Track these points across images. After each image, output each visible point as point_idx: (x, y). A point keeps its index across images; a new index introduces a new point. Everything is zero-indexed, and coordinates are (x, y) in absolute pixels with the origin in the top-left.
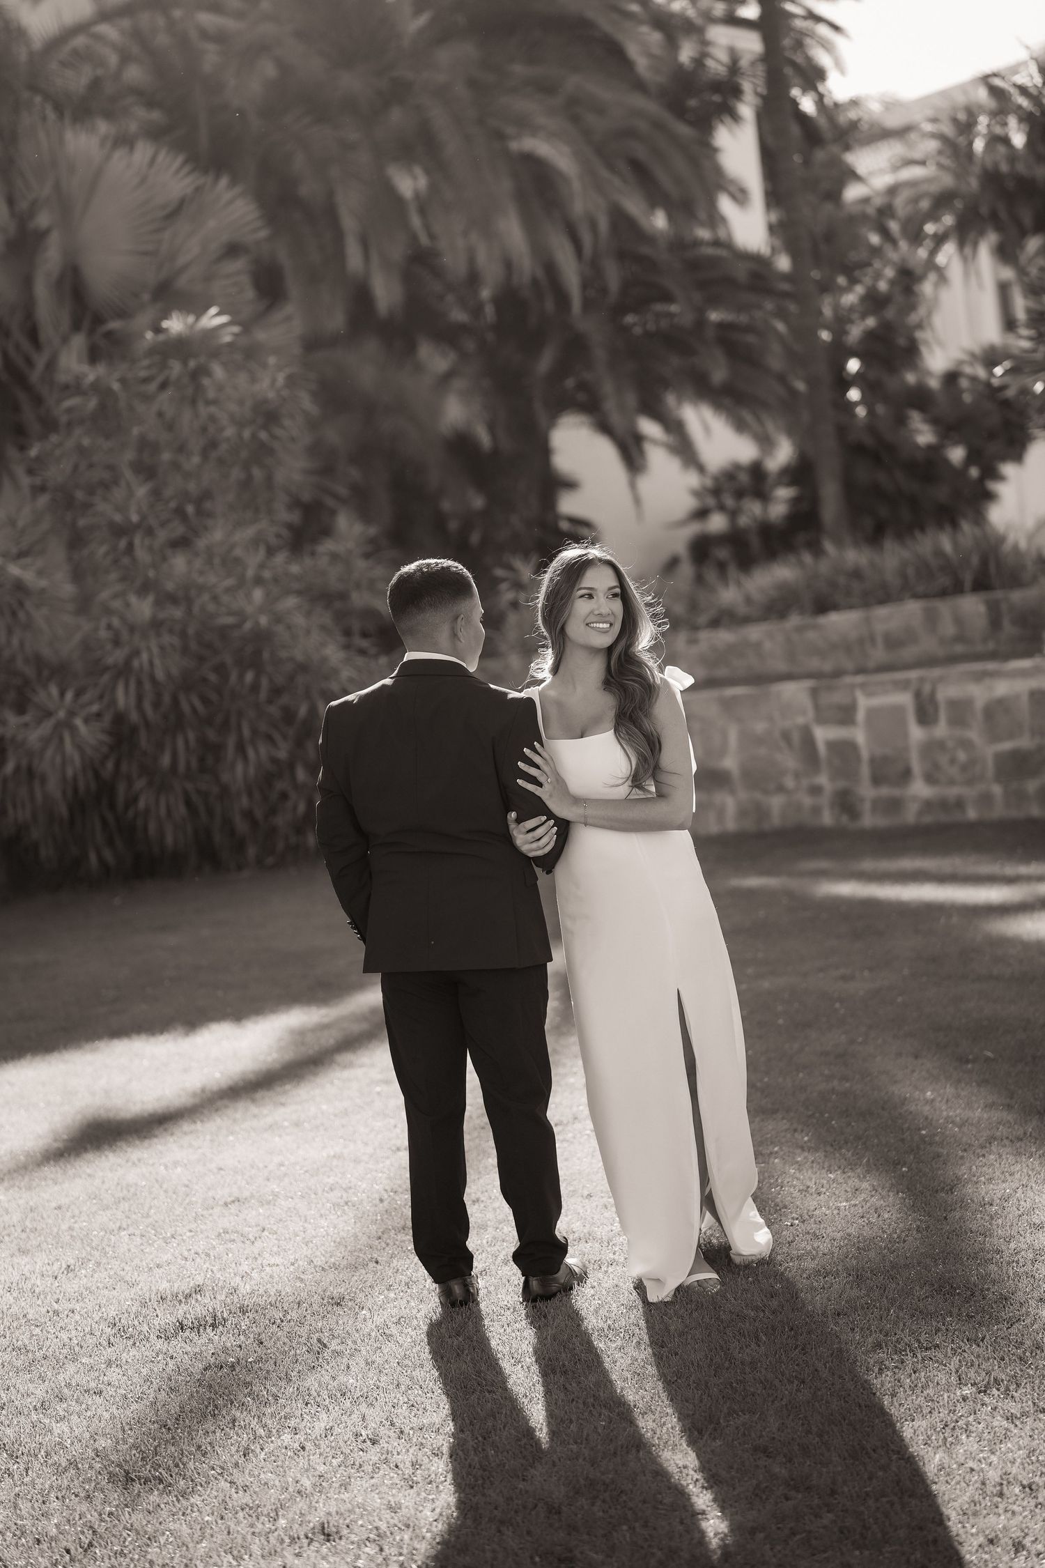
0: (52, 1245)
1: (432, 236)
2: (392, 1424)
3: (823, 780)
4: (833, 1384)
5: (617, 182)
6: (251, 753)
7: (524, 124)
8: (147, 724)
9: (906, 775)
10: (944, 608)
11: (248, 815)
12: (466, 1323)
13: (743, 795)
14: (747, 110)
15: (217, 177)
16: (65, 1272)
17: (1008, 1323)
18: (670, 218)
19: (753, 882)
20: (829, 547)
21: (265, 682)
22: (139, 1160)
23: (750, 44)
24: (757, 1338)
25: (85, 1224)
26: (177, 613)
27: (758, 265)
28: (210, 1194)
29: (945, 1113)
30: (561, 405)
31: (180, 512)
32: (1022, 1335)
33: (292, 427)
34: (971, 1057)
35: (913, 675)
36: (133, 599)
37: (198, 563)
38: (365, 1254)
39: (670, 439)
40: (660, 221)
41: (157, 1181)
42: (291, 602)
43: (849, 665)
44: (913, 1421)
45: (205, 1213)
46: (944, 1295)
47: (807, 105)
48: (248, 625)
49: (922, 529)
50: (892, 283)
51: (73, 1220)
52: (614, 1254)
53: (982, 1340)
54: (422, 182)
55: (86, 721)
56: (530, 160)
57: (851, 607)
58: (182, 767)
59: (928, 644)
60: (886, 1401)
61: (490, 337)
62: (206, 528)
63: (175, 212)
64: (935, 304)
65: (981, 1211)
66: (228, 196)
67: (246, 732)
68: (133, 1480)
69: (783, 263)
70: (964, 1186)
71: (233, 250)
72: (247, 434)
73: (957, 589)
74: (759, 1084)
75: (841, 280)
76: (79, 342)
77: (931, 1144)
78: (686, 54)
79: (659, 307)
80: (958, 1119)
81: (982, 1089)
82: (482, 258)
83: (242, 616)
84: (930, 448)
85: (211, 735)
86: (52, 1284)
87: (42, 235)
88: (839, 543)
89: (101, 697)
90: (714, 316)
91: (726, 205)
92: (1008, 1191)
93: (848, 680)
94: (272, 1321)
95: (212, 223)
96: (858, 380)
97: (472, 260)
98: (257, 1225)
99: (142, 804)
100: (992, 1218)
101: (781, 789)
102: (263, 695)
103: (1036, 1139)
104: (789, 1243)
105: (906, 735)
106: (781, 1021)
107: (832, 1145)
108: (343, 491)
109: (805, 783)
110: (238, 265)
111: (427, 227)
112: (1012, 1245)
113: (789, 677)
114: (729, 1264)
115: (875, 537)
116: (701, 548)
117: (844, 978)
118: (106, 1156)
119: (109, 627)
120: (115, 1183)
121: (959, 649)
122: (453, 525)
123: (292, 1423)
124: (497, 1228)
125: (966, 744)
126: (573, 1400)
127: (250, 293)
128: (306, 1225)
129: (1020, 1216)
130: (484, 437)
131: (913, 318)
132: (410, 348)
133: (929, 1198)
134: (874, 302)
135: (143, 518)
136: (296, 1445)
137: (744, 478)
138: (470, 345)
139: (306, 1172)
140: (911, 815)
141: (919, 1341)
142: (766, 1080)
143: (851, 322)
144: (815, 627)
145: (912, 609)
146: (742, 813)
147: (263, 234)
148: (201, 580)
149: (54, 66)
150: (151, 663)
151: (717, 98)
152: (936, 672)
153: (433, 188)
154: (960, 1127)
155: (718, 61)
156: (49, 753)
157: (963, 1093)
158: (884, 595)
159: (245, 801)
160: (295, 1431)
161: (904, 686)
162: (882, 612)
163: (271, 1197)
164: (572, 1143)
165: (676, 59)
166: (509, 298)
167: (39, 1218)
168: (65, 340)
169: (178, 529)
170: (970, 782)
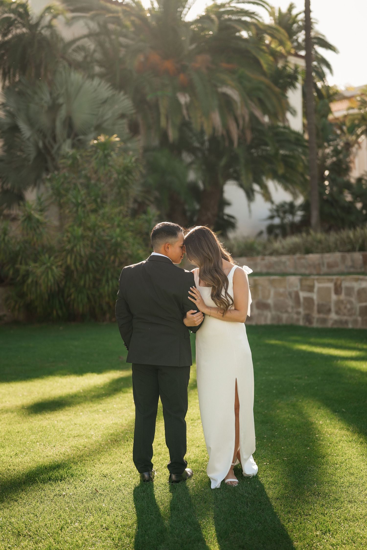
0: (13, 445)
1: (190, 117)
2: (115, 523)
3: (301, 310)
4: (271, 525)
5: (253, 105)
6: (110, 283)
7: (224, 83)
8: (77, 270)
9: (329, 311)
10: (348, 256)
11: (108, 303)
12: (147, 488)
13: (274, 312)
14: (299, 85)
15: (120, 91)
16: (15, 456)
17: (336, 509)
18: (270, 118)
19: (273, 342)
20: (312, 232)
21: (117, 260)
22: (49, 418)
23: (302, 63)
24: (247, 504)
25: (25, 439)
26: (90, 234)
27: (298, 137)
28: (70, 432)
29: (325, 430)
30: (228, 177)
31: (95, 200)
32: (341, 514)
33: (137, 175)
34: (337, 410)
35: (335, 277)
36: (76, 228)
37: (99, 218)
38: (118, 459)
39: (262, 191)
40: (266, 119)
41: (53, 426)
42: (129, 234)
43: (315, 272)
44: (297, 542)
45: (67, 439)
46: (315, 496)
47: (319, 85)
48: (113, 241)
49: (344, 229)
50: (343, 147)
51: (22, 437)
52: (203, 468)
53: (326, 514)
54: (188, 99)
55: (57, 267)
56: (225, 95)
57: (317, 253)
58: (87, 286)
59: (341, 268)
60: (289, 533)
61: (206, 153)
62: (103, 206)
63: (105, 102)
64: (356, 155)
65: (333, 466)
66: (123, 98)
67: (110, 276)
68: (20, 535)
69: (306, 137)
70: (328, 456)
71: (123, 116)
72: (121, 177)
73: (353, 250)
74: (263, 413)
75: (326, 144)
76: (69, 142)
77: (319, 440)
78: (280, 65)
79: (263, 147)
80: (330, 432)
81: (340, 422)
82: (205, 126)
83: (112, 238)
84: (350, 202)
85: (98, 276)
86: (9, 459)
87: (60, 105)
88: (316, 231)
89: (63, 260)
90: (282, 152)
91: (289, 116)
92: (343, 460)
93: (312, 277)
94: (81, 480)
95: (116, 107)
96: (328, 178)
97: (202, 126)
98: (83, 445)
99: (73, 297)
100: (336, 469)
101: (286, 312)
102: (117, 264)
103: (356, 442)
104: (264, 470)
105: (330, 297)
106: (274, 391)
107: (285, 437)
108: (152, 199)
109: (295, 310)
110: (125, 121)
111: (188, 114)
112: (342, 480)
113: (294, 274)
114: (242, 477)
115: (327, 231)
116: (271, 229)
117: (299, 378)
118: (38, 416)
119: (67, 237)
120: (39, 425)
121: (352, 270)
122: (188, 214)
123: (80, 519)
124: (165, 455)
125: (350, 302)
126: (179, 521)
127: (127, 131)
128: (100, 447)
129: (346, 469)
130: (201, 185)
131: (348, 159)
132: (179, 153)
133: (315, 459)
134: (336, 152)
135: (83, 201)
136: (80, 527)
137: (287, 207)
138: (200, 155)
139: (104, 428)
140: (329, 325)
141: (303, 512)
142: (266, 411)
143: (328, 158)
144: (304, 258)
145: (337, 255)
146: (273, 318)
147: (133, 111)
148: (99, 224)
149: (70, 51)
150: (80, 249)
151: (289, 80)
152: (342, 277)
153: (191, 101)
154: (330, 435)
155: (291, 68)
156: (43, 277)
157: (333, 423)
158: (329, 250)
159: (107, 299)
160: (80, 522)
161: (331, 281)
162: (327, 255)
163: (90, 436)
164: (196, 427)
165: (277, 66)
166: (213, 139)
167: (11, 435)
168: (64, 141)
169: (94, 206)
170: (350, 315)
